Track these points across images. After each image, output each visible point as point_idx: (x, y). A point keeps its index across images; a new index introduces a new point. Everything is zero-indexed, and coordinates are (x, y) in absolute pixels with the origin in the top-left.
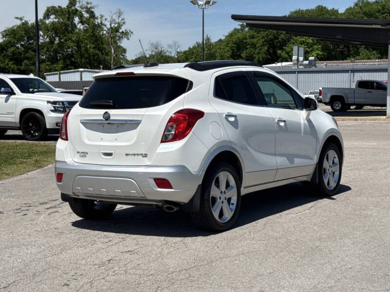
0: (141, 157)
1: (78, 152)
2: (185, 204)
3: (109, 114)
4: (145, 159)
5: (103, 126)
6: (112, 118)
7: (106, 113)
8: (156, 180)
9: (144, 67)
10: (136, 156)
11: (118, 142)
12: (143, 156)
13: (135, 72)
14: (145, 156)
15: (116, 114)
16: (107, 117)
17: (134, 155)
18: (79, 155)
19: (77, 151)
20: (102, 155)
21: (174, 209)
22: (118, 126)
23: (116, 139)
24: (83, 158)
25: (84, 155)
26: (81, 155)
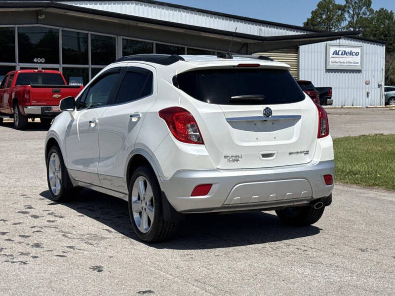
0: (303, 154)
1: (225, 157)
3: (270, 109)
4: (307, 156)
6: (274, 114)
7: (267, 108)
8: (325, 177)
10: (299, 154)
11: (277, 140)
12: (305, 154)
14: (307, 153)
15: (278, 109)
18: (226, 160)
19: (224, 155)
20: (261, 156)
21: (322, 204)
22: (273, 124)
23: (275, 138)
24: (233, 163)
25: (236, 159)
26: (231, 160)
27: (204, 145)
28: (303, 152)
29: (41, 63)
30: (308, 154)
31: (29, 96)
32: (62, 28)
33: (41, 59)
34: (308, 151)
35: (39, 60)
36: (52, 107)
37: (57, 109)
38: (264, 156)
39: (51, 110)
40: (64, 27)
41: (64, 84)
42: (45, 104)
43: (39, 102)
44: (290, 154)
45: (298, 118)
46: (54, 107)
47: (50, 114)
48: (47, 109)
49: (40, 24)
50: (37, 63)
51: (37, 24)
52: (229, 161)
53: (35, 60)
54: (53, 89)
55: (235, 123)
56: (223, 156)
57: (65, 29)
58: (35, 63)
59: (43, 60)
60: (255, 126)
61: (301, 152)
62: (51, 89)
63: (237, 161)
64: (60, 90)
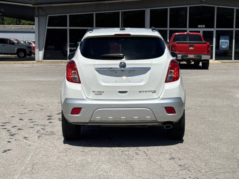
0: (151, 93)
1: (93, 92)
2: (176, 123)
3: (125, 63)
4: (154, 94)
5: (116, 72)
7: (122, 62)
8: (166, 108)
9: (120, 30)
10: (148, 93)
12: (153, 92)
13: (131, 34)
15: (131, 63)
16: (123, 66)
17: (146, 92)
20: (118, 93)
21: (171, 126)
22: (129, 72)
23: (129, 81)
24: (99, 96)
25: (100, 93)
26: (97, 94)
27: (80, 84)
28: (151, 91)
29: (202, 28)
30: (155, 92)
31: (175, 49)
32: (217, 6)
33: (203, 25)
34: (155, 91)
35: (201, 26)
36: (189, 55)
37: (192, 56)
38: (120, 92)
39: (187, 57)
40: (218, 5)
41: (202, 41)
42: (184, 53)
43: (181, 52)
44: (140, 92)
45: (149, 69)
46: (190, 55)
47: (186, 60)
48: (185, 56)
49: (203, 4)
50: (200, 28)
51: (201, 4)
52: (96, 94)
53: (199, 26)
54: (189, 44)
55: (101, 71)
56: (92, 91)
57: (219, 6)
58: (198, 28)
59: (204, 26)
60: (116, 73)
61: (149, 91)
62: (188, 44)
63: (101, 94)
64: (194, 45)
